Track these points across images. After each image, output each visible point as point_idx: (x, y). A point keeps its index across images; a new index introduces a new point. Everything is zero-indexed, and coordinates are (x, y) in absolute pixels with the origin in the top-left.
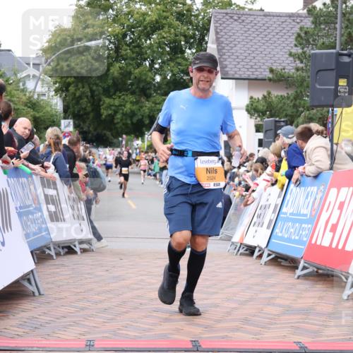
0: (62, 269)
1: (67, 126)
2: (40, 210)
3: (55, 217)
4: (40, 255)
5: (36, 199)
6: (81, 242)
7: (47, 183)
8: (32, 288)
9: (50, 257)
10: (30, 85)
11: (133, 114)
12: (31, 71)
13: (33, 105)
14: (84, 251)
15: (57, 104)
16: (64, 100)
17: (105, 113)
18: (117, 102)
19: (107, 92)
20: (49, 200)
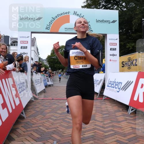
0: (49, 88)
1: (50, 68)
2: (46, 80)
3: (48, 81)
4: (46, 86)
5: (45, 79)
6: (52, 85)
7: (47, 76)
8: (45, 91)
9: (47, 87)
10: (45, 63)
11: (59, 66)
12: (45, 61)
13: (45, 66)
14: (52, 86)
15: (48, 66)
16: (49, 65)
17: (55, 66)
18: (57, 65)
19: (55, 64)
20: (47, 79)
